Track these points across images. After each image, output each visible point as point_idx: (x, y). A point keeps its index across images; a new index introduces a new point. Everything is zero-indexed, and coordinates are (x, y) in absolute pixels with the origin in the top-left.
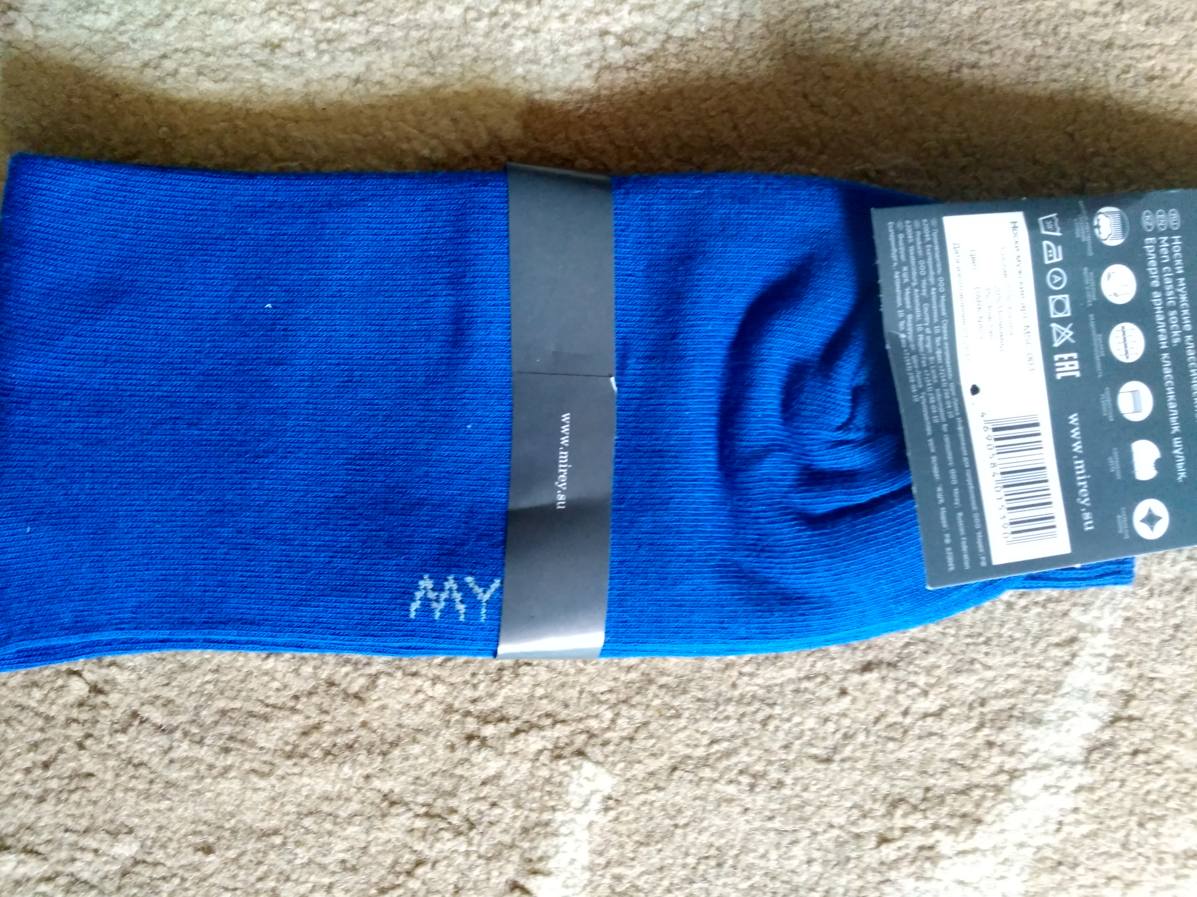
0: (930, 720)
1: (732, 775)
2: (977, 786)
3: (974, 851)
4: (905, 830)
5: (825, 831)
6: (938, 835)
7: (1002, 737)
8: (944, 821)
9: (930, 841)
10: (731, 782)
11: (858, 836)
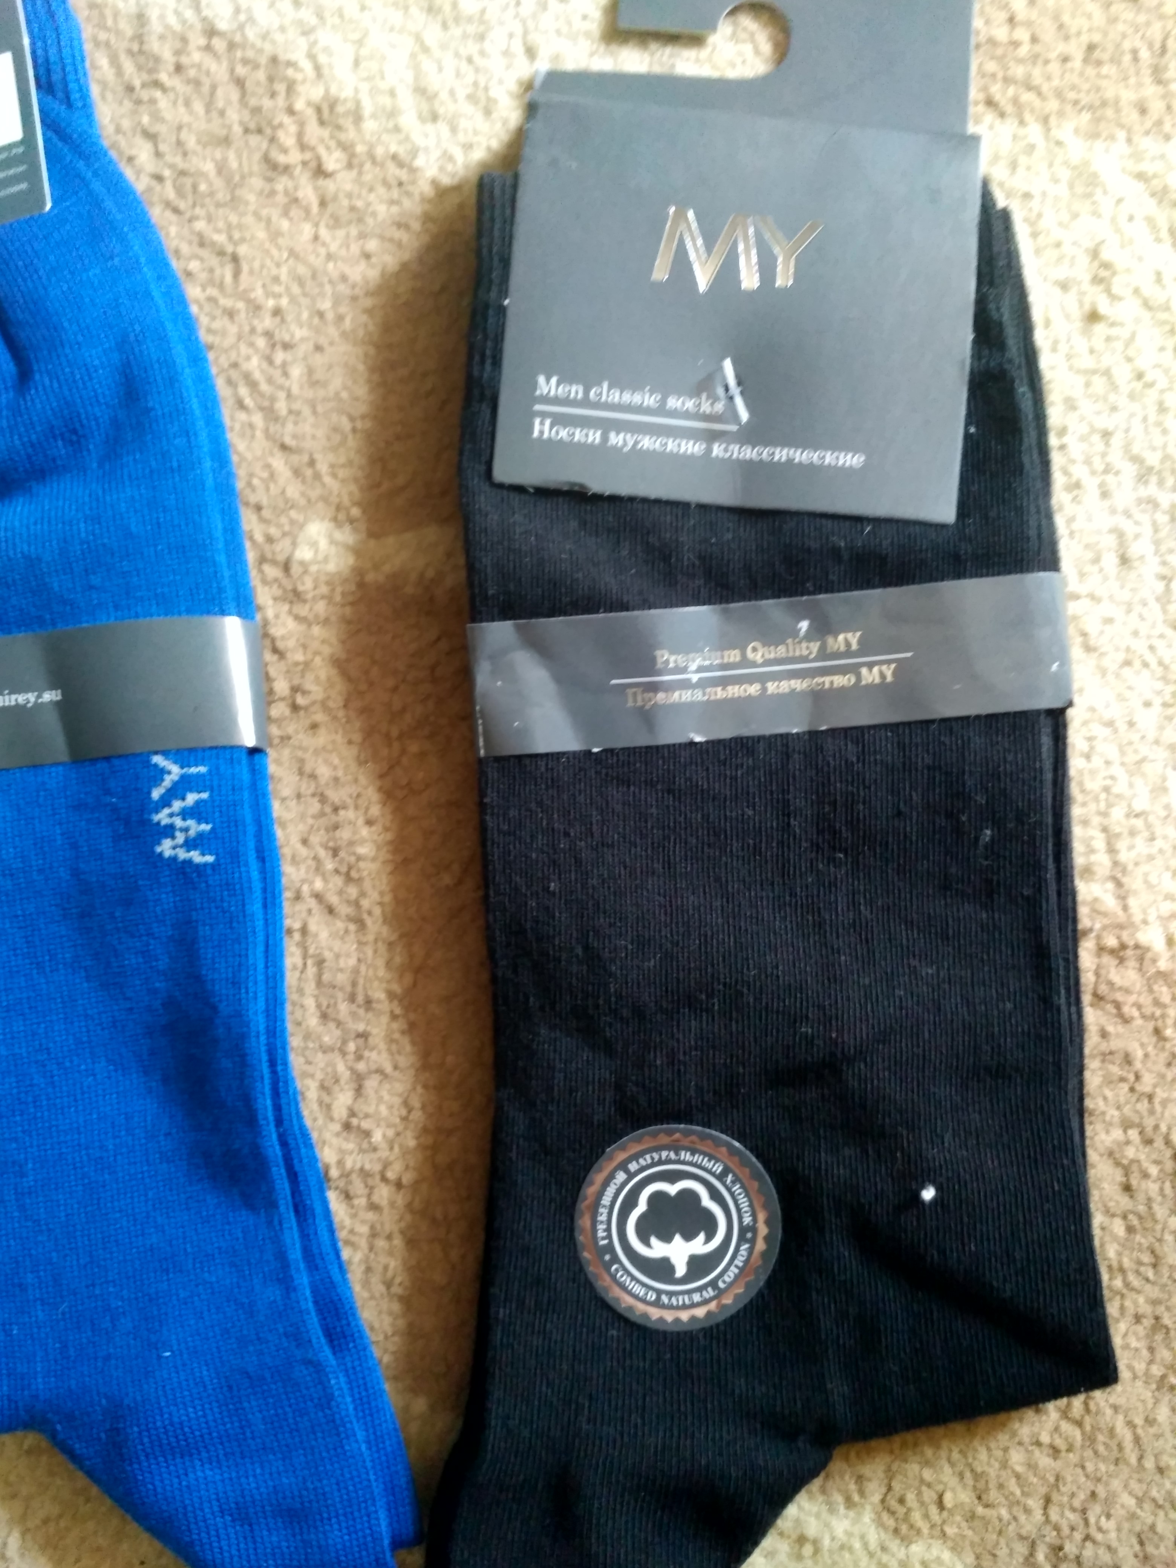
0: (162, 147)
1: (277, 374)
2: (232, 71)
3: (312, 57)
4: (303, 146)
5: (324, 244)
6: (299, 105)
7: (167, 55)
8: (281, 101)
9: (310, 112)
10: (286, 374)
11: (323, 203)
